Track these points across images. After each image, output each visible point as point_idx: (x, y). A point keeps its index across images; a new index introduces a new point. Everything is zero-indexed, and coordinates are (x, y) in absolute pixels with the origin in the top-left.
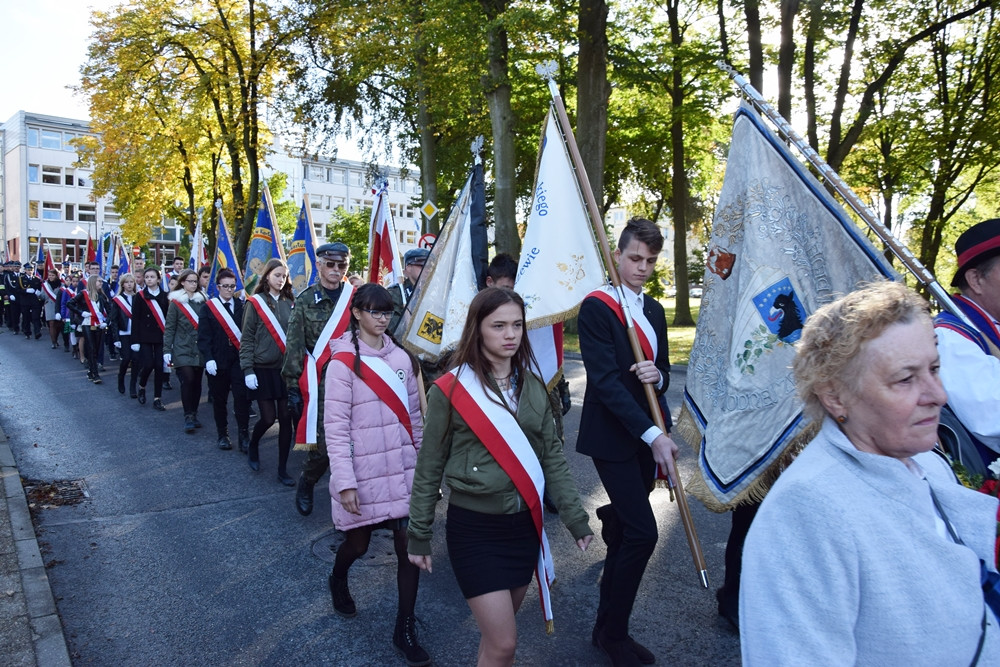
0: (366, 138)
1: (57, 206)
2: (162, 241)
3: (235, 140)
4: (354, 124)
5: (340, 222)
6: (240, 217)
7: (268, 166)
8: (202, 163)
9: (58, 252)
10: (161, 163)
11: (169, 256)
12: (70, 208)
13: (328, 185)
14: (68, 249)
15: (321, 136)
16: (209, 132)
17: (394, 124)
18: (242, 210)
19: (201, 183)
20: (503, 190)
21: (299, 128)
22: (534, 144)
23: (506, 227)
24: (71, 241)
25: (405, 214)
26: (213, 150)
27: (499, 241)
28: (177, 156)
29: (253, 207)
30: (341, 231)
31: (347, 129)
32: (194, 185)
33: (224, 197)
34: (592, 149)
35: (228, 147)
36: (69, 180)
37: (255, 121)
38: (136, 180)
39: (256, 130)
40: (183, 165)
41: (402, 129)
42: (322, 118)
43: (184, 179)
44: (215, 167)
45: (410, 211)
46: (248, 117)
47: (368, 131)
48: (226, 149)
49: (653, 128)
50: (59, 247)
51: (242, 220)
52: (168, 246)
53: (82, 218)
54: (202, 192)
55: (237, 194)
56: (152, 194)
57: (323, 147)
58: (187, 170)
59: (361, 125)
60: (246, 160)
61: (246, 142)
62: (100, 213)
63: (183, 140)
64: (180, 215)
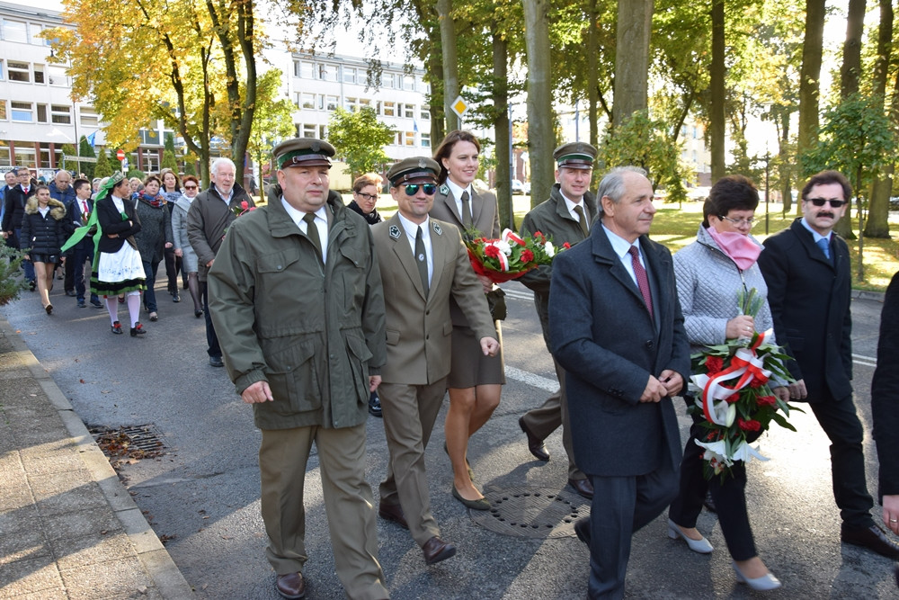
0: (367, 30)
1: (28, 106)
2: (145, 145)
3: (227, 32)
4: (354, 13)
5: (339, 122)
6: (236, 117)
7: (266, 61)
8: (189, 58)
9: (31, 157)
10: (144, 58)
11: (154, 161)
12: (41, 109)
13: (320, 82)
14: (42, 153)
15: (318, 28)
16: (197, 23)
17: (397, 13)
18: (238, 110)
19: (189, 80)
20: (537, 83)
21: (295, 18)
22: (559, 32)
23: (541, 125)
24: (45, 145)
25: (403, 113)
26: (202, 43)
27: (533, 142)
28: (164, 50)
29: (251, 107)
30: (341, 133)
31: (346, 19)
32: (183, 82)
33: (215, 96)
34: (637, 35)
35: (221, 40)
36: (39, 77)
37: (250, 12)
38: (118, 77)
39: (251, 20)
40: (170, 60)
41: (405, 20)
42: (318, 7)
43: (172, 76)
44: (205, 64)
45: (409, 110)
46: (242, 7)
47: (369, 21)
48: (217, 42)
49: (690, 12)
50: (32, 151)
51: (239, 121)
52: (154, 151)
53: (56, 119)
54: (193, 91)
55: (233, 93)
56: (137, 92)
57: (320, 39)
58: (174, 64)
59: (361, 15)
60: (242, 55)
61: (240, 34)
62: (76, 114)
63: (169, 33)
64: (169, 116)
